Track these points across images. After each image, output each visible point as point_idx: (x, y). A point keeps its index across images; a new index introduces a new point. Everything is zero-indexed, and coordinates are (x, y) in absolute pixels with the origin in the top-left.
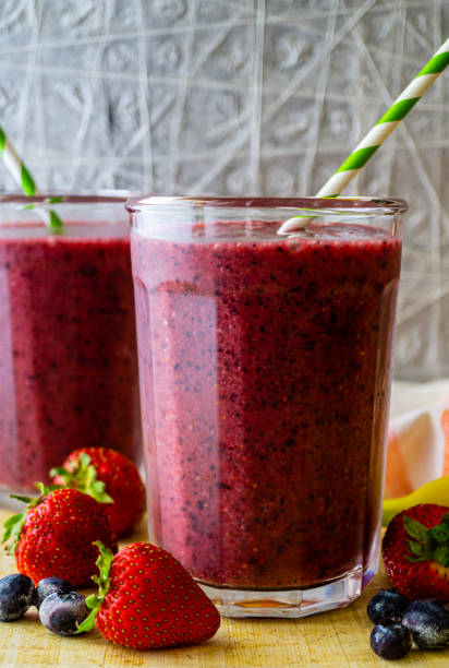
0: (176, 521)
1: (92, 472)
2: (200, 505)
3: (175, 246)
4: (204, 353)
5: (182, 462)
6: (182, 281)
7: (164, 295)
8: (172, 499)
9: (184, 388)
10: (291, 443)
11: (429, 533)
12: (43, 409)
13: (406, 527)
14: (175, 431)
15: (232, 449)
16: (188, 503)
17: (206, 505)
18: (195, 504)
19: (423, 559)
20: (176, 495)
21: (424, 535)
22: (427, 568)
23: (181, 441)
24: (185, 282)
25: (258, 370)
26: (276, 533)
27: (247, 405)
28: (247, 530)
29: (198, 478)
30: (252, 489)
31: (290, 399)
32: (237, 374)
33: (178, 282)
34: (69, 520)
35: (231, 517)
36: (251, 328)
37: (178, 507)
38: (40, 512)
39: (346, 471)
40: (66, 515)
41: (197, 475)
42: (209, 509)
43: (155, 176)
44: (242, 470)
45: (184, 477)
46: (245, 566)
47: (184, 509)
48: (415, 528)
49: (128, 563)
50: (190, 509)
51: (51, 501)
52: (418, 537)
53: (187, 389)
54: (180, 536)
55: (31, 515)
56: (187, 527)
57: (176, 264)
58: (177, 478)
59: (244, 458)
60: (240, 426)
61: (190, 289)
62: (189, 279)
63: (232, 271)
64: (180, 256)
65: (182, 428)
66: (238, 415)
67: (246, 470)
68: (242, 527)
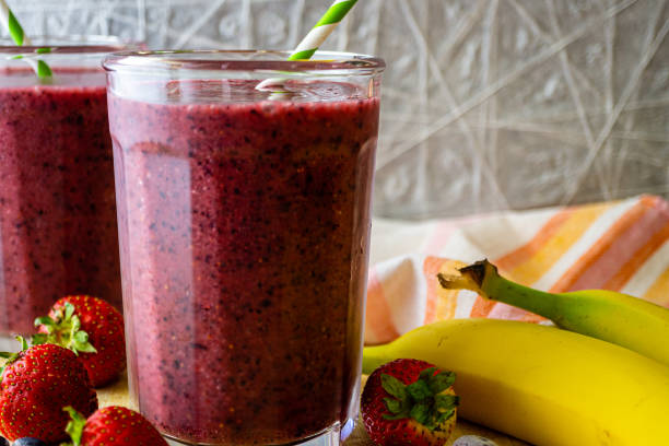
0: (153, 379)
1: (75, 321)
2: (177, 364)
3: (149, 106)
4: (178, 213)
5: (159, 321)
6: (156, 141)
7: (139, 155)
8: (149, 357)
9: (159, 248)
10: (267, 304)
11: (406, 390)
12: (30, 255)
13: (384, 384)
14: (151, 290)
15: (207, 309)
16: (164, 362)
17: (182, 365)
18: (171, 363)
19: (399, 417)
20: (154, 354)
21: (402, 391)
22: (405, 425)
23: (157, 300)
24: (160, 144)
25: (233, 231)
26: (253, 394)
27: (222, 266)
28: (223, 390)
29: (174, 338)
30: (227, 349)
31: (266, 260)
32: (212, 235)
33: (152, 143)
34: (46, 378)
35: (208, 377)
36: (225, 190)
37: (154, 365)
38: (17, 369)
39: (324, 329)
40: (43, 372)
41: (173, 334)
42: (185, 368)
43: (148, 20)
44: (218, 331)
45: (160, 336)
46: (221, 426)
47: (160, 368)
48: (392, 385)
49: (99, 430)
50: (167, 368)
51: (28, 357)
52: (395, 394)
53: (162, 249)
54: (158, 396)
55: (9, 372)
56: (164, 385)
57: (150, 124)
58: (153, 336)
59: (220, 319)
60: (216, 287)
61: (164, 150)
62: (164, 140)
63: (205, 133)
64: (154, 117)
65: (158, 288)
66: (213, 276)
67: (222, 331)
68: (218, 388)
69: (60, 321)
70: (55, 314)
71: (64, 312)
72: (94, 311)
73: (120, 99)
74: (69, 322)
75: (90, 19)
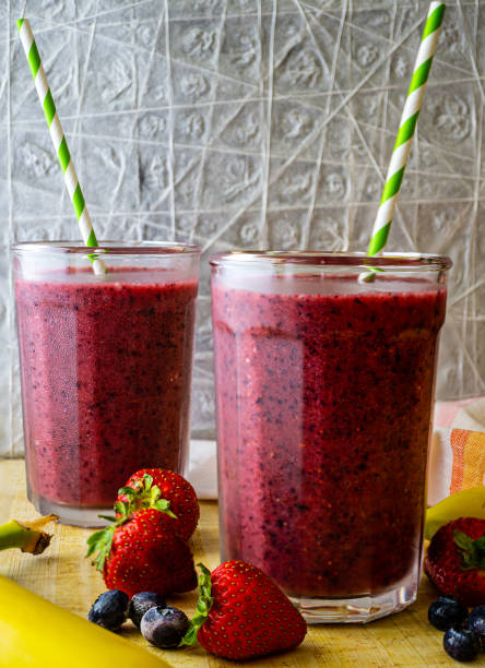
0: (256, 538)
1: (156, 491)
2: (280, 523)
3: (263, 296)
4: (285, 389)
5: (263, 486)
6: (266, 326)
7: (250, 341)
8: (251, 518)
9: (265, 419)
10: (363, 467)
11: (474, 544)
13: (455, 540)
14: (256, 457)
15: (310, 473)
16: (267, 521)
17: (285, 524)
18: (274, 523)
19: (470, 568)
20: (256, 515)
21: (470, 546)
22: (476, 576)
23: (262, 466)
24: (270, 329)
25: (335, 404)
26: (348, 547)
27: (325, 434)
28: (322, 546)
29: (278, 500)
30: (327, 508)
31: (362, 429)
32: (316, 407)
33: (263, 328)
34: (156, 538)
35: (309, 534)
36: (328, 367)
37: (256, 526)
38: (129, 531)
39: (406, 490)
40: (153, 534)
41: (277, 497)
42: (288, 527)
44: (319, 493)
45: (264, 498)
46: (320, 578)
47: (263, 527)
48: (462, 540)
50: (269, 527)
51: (138, 520)
52: (465, 548)
53: (269, 420)
54: (259, 552)
55: (121, 533)
56: (266, 543)
57: (262, 312)
58: (257, 499)
59: (321, 482)
60: (318, 453)
61: (275, 333)
62: (274, 326)
63: (312, 318)
64: (266, 306)
65: (264, 454)
66: (316, 443)
67: (322, 492)
68: (319, 543)
69: (141, 490)
70: (136, 484)
71: (144, 482)
72: (170, 481)
73: (233, 291)
74: (149, 491)
75: (127, 227)
